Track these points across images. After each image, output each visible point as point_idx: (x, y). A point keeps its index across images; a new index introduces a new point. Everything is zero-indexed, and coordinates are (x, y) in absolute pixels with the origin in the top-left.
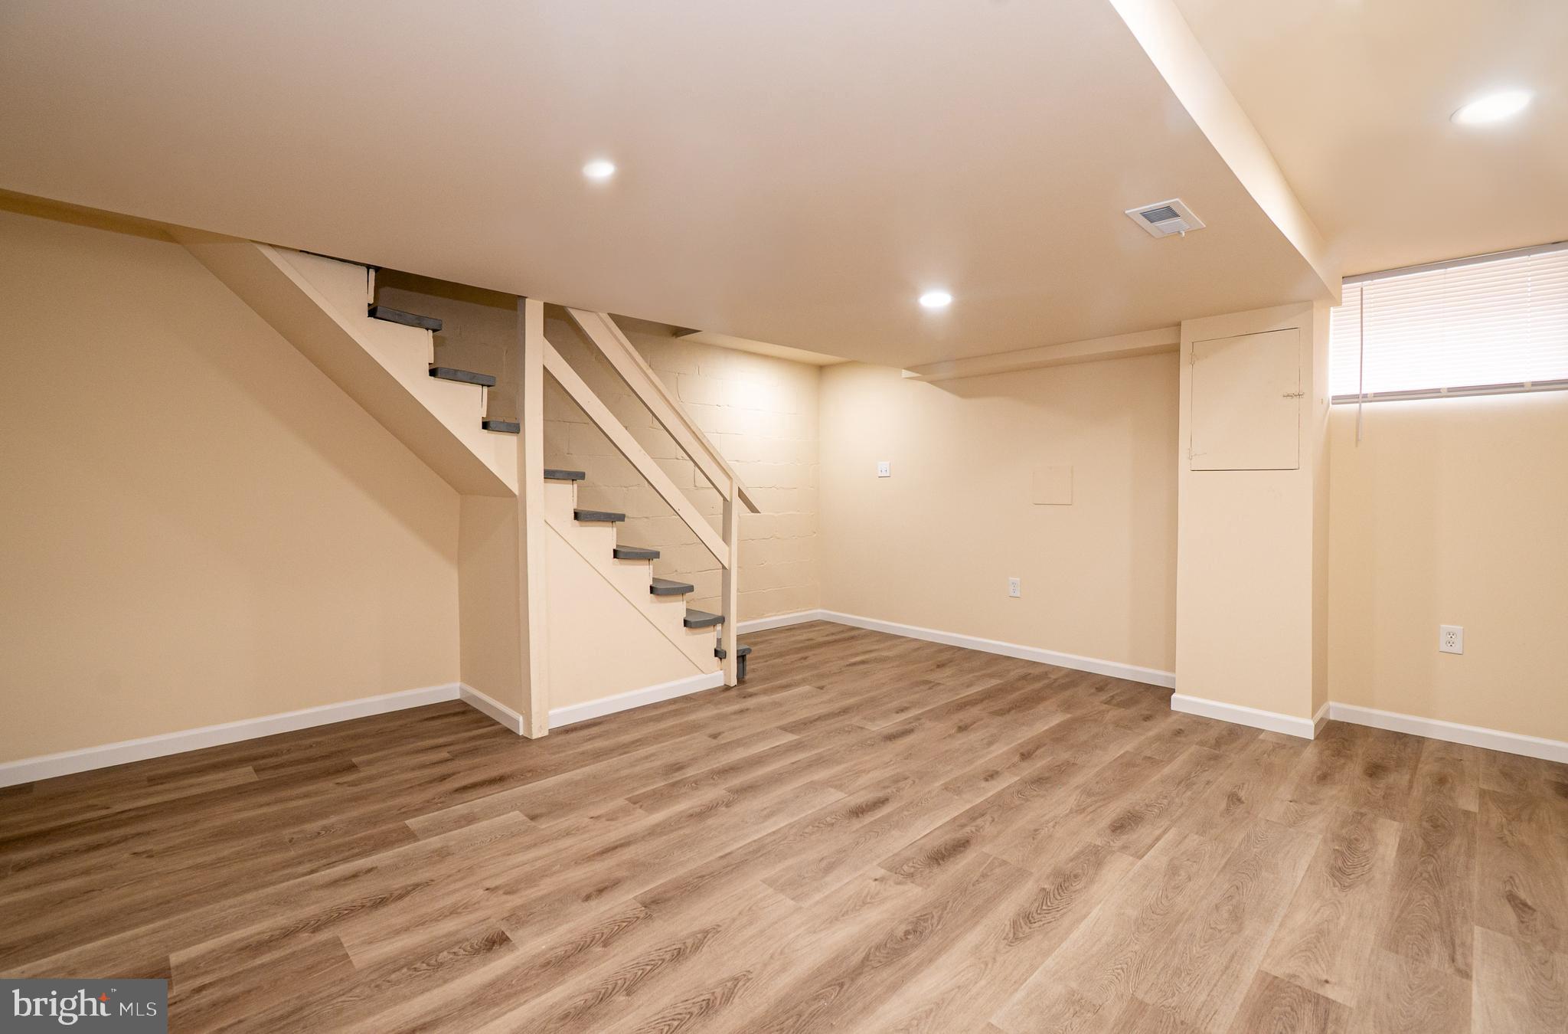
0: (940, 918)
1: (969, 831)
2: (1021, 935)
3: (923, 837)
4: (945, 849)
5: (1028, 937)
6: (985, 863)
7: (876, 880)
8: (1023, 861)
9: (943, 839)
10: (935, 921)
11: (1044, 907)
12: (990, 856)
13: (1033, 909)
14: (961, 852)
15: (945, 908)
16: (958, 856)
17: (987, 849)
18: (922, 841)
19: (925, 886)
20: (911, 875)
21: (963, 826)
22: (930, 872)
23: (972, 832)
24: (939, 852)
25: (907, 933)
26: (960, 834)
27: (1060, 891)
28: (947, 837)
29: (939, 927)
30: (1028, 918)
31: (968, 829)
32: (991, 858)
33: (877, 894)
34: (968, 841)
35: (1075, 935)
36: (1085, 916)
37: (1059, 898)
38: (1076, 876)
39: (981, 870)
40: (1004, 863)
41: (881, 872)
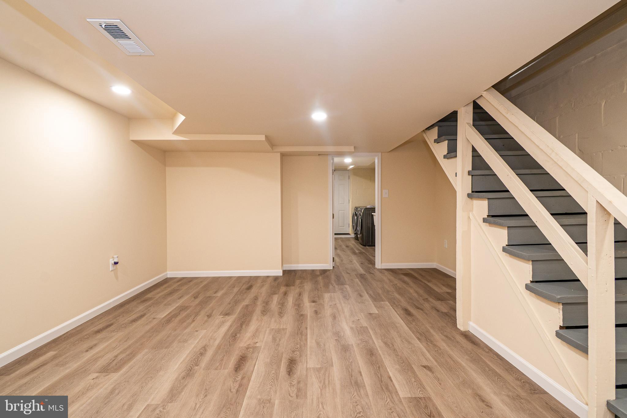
0: (230, 342)
1: (238, 377)
2: (203, 348)
3: (255, 364)
4: (243, 363)
5: (201, 349)
6: (224, 365)
7: (257, 342)
8: (209, 374)
9: (247, 367)
10: (230, 341)
11: (196, 360)
12: (224, 369)
13: (200, 357)
14: (236, 365)
15: (229, 345)
16: (236, 363)
17: (226, 371)
18: (254, 362)
19: (240, 348)
20: (247, 349)
21: (243, 378)
22: (242, 352)
23: (237, 377)
24: (245, 361)
25: (236, 335)
26: (241, 373)
27: (191, 368)
28: (246, 369)
29: (228, 340)
30: (202, 354)
31: (240, 377)
32: (222, 369)
33: (253, 339)
34: (236, 371)
35: (185, 356)
36: (181, 363)
37: (191, 366)
38: (184, 378)
39: (224, 362)
40: (216, 369)
41: (258, 345)
